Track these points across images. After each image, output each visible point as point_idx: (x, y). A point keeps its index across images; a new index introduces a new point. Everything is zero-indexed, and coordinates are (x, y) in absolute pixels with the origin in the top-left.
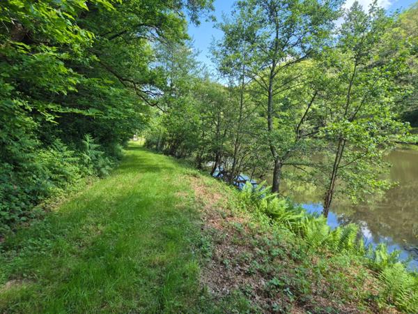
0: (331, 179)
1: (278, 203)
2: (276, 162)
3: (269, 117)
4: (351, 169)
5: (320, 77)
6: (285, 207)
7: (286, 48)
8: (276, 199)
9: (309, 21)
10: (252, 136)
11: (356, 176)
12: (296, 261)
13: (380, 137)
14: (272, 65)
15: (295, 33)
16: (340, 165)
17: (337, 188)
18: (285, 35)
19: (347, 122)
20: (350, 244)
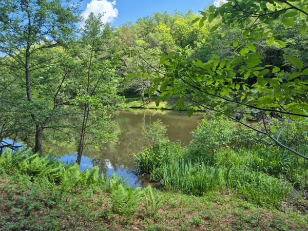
0: (81, 136)
1: (38, 162)
2: (37, 126)
3: (28, 89)
4: (95, 127)
5: (67, 63)
6: (45, 164)
7: (38, 35)
8: (37, 158)
9: (56, 18)
10: (13, 105)
11: (98, 131)
12: (51, 207)
13: (109, 105)
14: (26, 45)
15: (44, 24)
16: (87, 125)
17: (86, 141)
18: (36, 23)
19: (88, 96)
20: (95, 179)
